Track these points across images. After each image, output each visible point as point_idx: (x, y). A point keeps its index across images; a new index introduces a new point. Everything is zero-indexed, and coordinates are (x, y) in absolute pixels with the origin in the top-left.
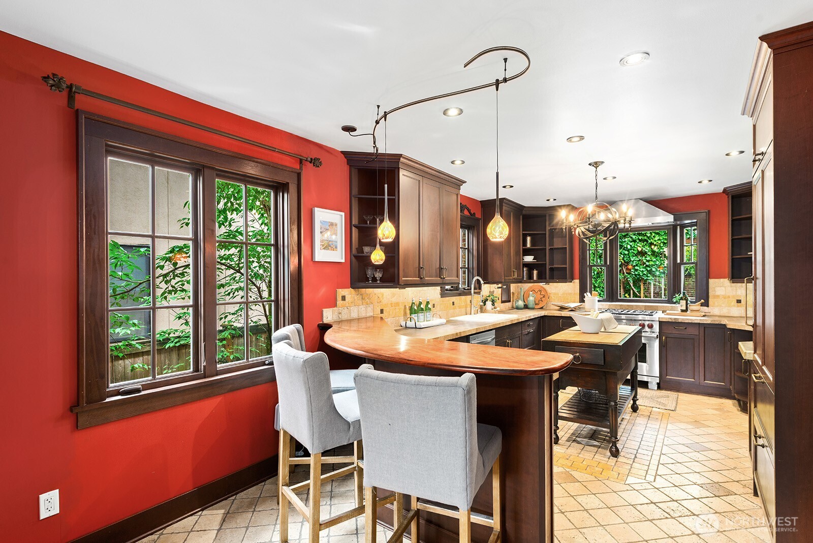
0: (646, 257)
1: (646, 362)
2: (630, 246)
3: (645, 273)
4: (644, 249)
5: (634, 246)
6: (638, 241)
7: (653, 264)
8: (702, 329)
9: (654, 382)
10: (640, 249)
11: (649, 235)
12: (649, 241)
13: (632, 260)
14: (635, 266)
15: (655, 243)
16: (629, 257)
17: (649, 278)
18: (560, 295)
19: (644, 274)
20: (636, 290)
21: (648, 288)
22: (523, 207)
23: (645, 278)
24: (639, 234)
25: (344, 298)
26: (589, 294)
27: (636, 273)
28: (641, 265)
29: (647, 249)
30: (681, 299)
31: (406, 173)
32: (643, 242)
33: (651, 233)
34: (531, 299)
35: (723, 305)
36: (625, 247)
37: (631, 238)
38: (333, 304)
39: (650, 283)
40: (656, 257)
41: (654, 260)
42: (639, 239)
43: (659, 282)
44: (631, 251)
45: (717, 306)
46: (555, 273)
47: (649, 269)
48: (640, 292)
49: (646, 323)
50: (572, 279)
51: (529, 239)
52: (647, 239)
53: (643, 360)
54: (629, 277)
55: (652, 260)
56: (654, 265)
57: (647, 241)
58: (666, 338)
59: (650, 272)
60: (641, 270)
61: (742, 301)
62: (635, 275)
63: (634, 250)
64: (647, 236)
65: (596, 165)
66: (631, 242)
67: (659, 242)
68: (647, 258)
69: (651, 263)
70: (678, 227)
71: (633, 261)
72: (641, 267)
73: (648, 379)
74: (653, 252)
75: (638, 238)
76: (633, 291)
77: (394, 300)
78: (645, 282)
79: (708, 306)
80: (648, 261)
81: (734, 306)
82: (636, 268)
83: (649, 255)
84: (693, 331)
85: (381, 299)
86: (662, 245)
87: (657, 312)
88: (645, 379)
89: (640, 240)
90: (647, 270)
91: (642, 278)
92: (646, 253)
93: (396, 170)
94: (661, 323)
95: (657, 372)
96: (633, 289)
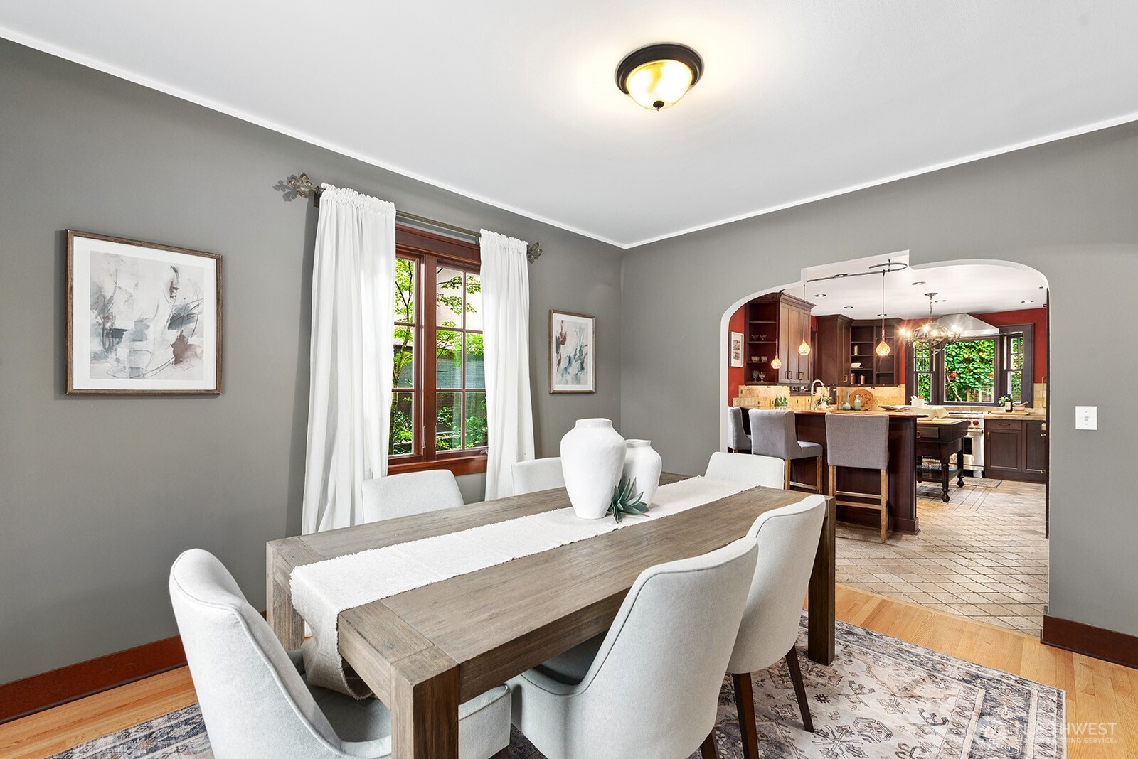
0: (973, 364)
1: (971, 454)
2: (955, 352)
3: (972, 381)
4: (971, 356)
5: (960, 353)
6: (964, 348)
7: (981, 371)
8: (1025, 425)
9: (979, 470)
10: (966, 356)
12: (977, 348)
13: (957, 367)
14: (960, 374)
15: (984, 350)
16: (954, 364)
17: (976, 387)
18: (886, 398)
21: (976, 396)
22: (852, 320)
23: (972, 387)
25: (742, 392)
26: (915, 397)
27: (962, 381)
28: (967, 372)
29: (974, 356)
30: (1007, 400)
31: (785, 305)
32: (970, 349)
34: (858, 401)
36: (949, 354)
37: (957, 344)
39: (977, 392)
40: (985, 364)
41: (983, 367)
43: (990, 391)
44: (955, 358)
46: (881, 378)
47: (976, 377)
49: (972, 421)
50: (898, 384)
51: (856, 348)
52: (975, 345)
53: (969, 452)
54: (953, 384)
55: (980, 368)
56: (982, 373)
57: (975, 348)
58: (991, 433)
59: (978, 380)
60: (968, 377)
62: (961, 383)
63: (959, 357)
64: (975, 342)
65: (931, 295)
66: (956, 349)
67: (989, 349)
68: (974, 366)
69: (979, 370)
70: (1005, 337)
71: (958, 369)
72: (968, 374)
73: (973, 468)
74: (982, 360)
75: (965, 345)
78: (972, 390)
79: (1032, 407)
80: (976, 368)
82: (962, 375)
83: (977, 362)
84: (1016, 427)
87: (982, 412)
88: (971, 468)
89: (967, 347)
90: (974, 377)
91: (968, 386)
92: (973, 360)
93: (777, 304)
94: (986, 420)
95: (982, 462)
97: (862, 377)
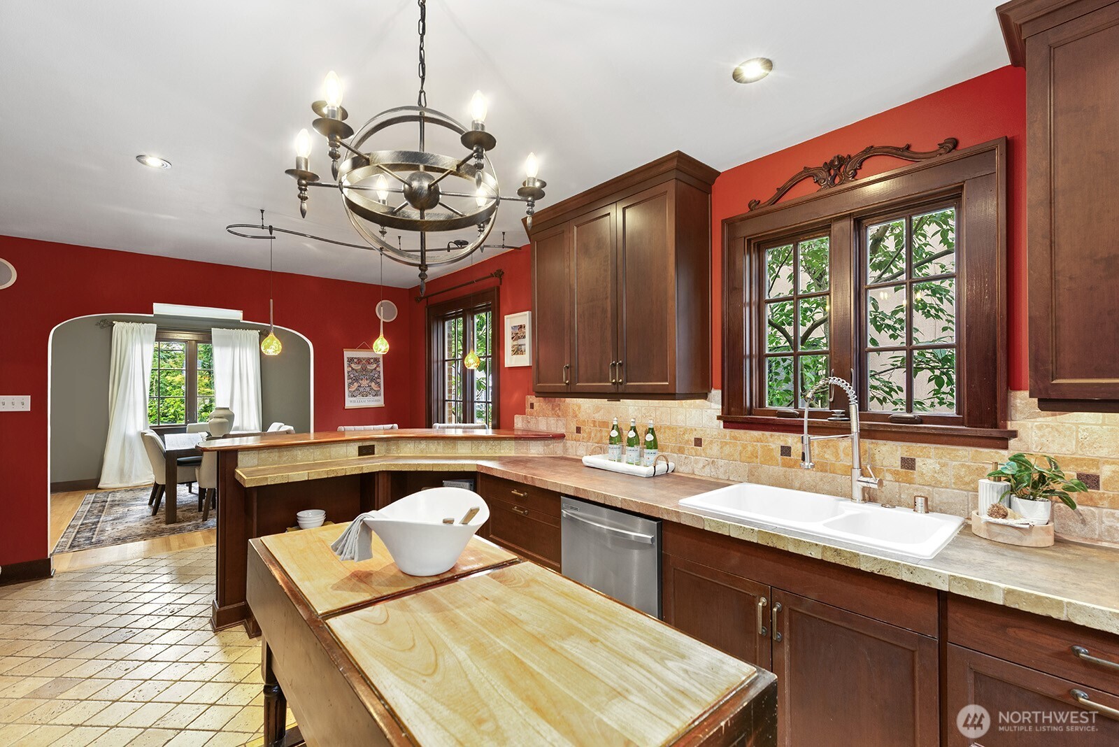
25: (532, 406)
38: (522, 412)
77: (598, 417)
85: (577, 412)
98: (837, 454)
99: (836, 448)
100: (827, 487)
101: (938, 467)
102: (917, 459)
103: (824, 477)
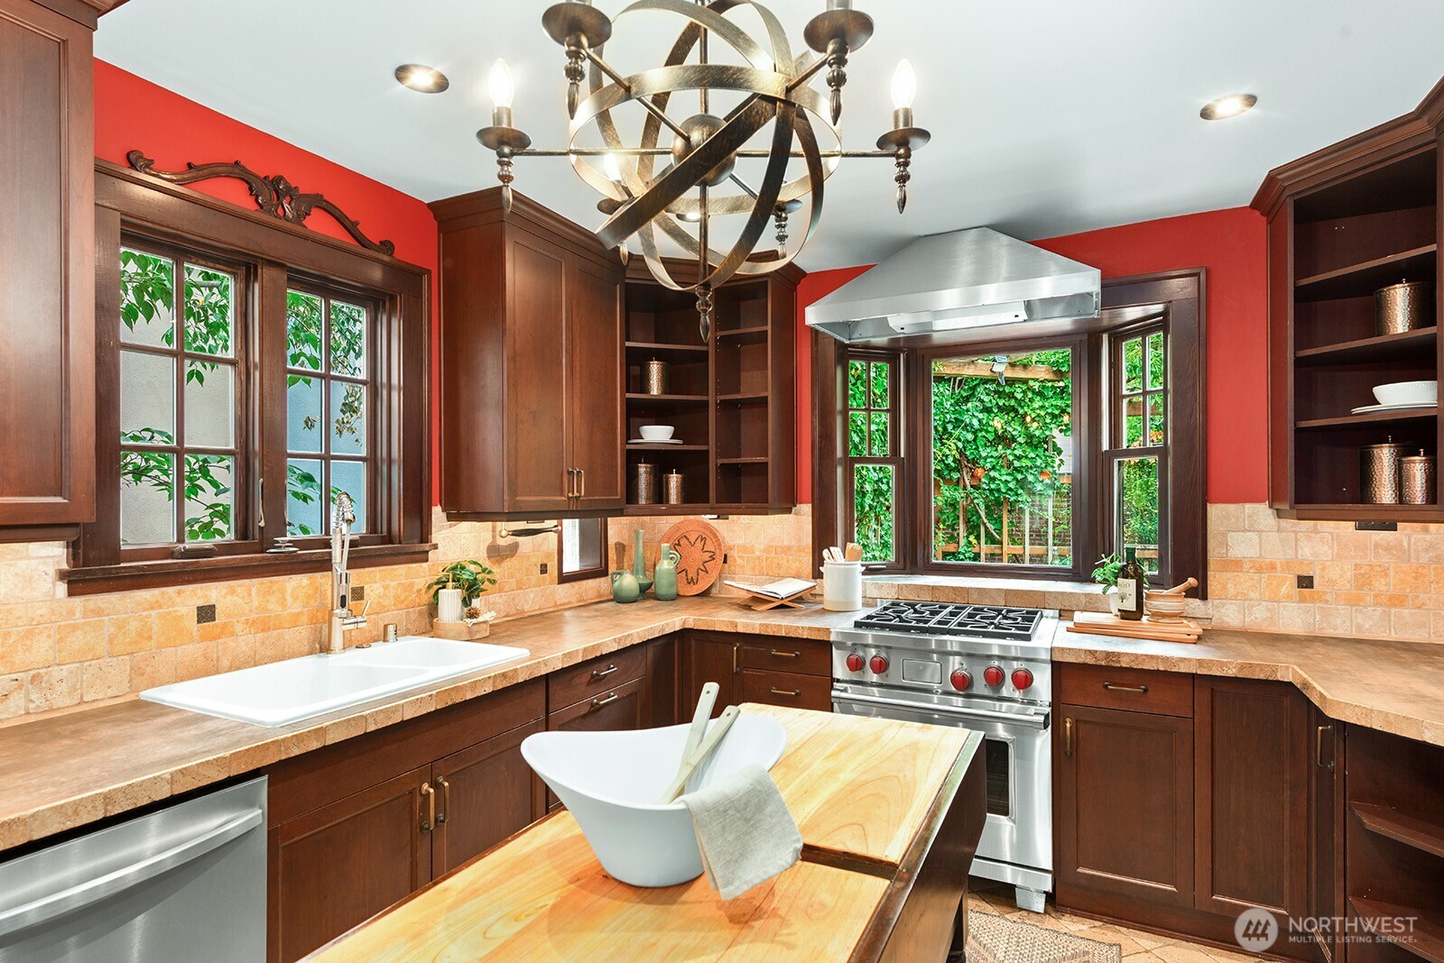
0: (1013, 448)
1: (1006, 814)
2: (980, 421)
3: (1011, 485)
4: (1009, 429)
5: (988, 423)
6: (996, 411)
7: (1029, 464)
8: (1203, 697)
9: (1033, 888)
10: (1000, 430)
11: (1019, 396)
12: (1021, 411)
13: (984, 454)
14: (989, 470)
15: (1033, 415)
16: (977, 448)
17: (1020, 499)
18: (757, 553)
19: (1010, 489)
20: (991, 527)
21: (1019, 518)
23: (1012, 499)
24: (1000, 394)
26: (836, 552)
27: (993, 486)
28: (1002, 467)
29: (1015, 429)
30: (1122, 571)
32: (1008, 414)
33: (1024, 392)
34: (668, 565)
35: (1252, 595)
36: (966, 425)
37: (982, 401)
39: (1021, 511)
40: (1036, 447)
41: (1032, 455)
42: (999, 407)
44: (980, 435)
45: (1235, 598)
47: (1019, 476)
48: (1000, 531)
49: (1009, 669)
50: (787, 503)
51: (655, 367)
52: (1016, 406)
53: (1001, 803)
54: (977, 495)
55: (1026, 457)
56: (1031, 468)
57: (1017, 412)
58: (1076, 722)
59: (1022, 483)
60: (1004, 478)
61: (1316, 582)
62: (991, 491)
63: (987, 432)
64: (1016, 399)
66: (981, 412)
67: (1042, 413)
68: (1015, 452)
69: (1025, 463)
70: (1105, 337)
71: (985, 458)
72: (1003, 471)
73: (1014, 874)
74: (1030, 437)
75: (997, 403)
76: (986, 528)
78: (1013, 508)
79: (1205, 598)
80: (1018, 458)
81: (1289, 597)
82: (992, 474)
83: (1021, 444)
84: (1173, 704)
86: (1048, 421)
87: (1042, 616)
88: (1008, 875)
89: (1001, 409)
90: (1016, 479)
91: (1005, 498)
92: (1014, 440)
94: (1059, 669)
95: (1043, 855)
96: (984, 524)
97: (674, 480)
98: (283, 601)
99: (283, 591)
100: (270, 653)
101: (382, 590)
102: (366, 587)
103: (267, 638)
